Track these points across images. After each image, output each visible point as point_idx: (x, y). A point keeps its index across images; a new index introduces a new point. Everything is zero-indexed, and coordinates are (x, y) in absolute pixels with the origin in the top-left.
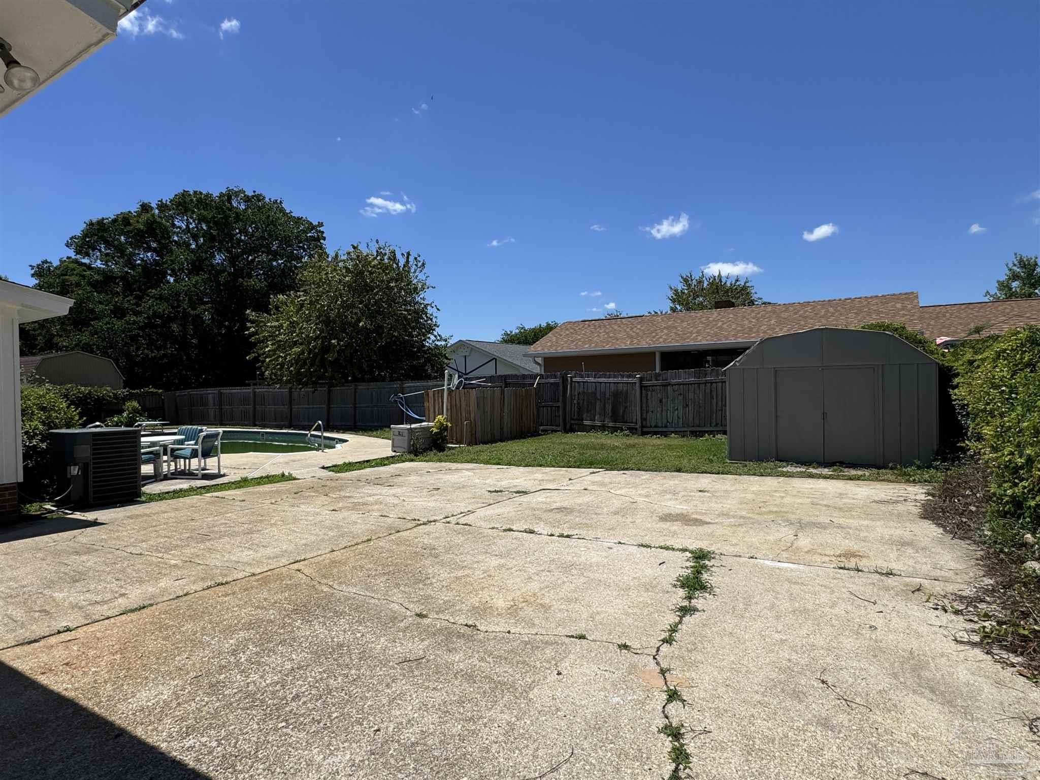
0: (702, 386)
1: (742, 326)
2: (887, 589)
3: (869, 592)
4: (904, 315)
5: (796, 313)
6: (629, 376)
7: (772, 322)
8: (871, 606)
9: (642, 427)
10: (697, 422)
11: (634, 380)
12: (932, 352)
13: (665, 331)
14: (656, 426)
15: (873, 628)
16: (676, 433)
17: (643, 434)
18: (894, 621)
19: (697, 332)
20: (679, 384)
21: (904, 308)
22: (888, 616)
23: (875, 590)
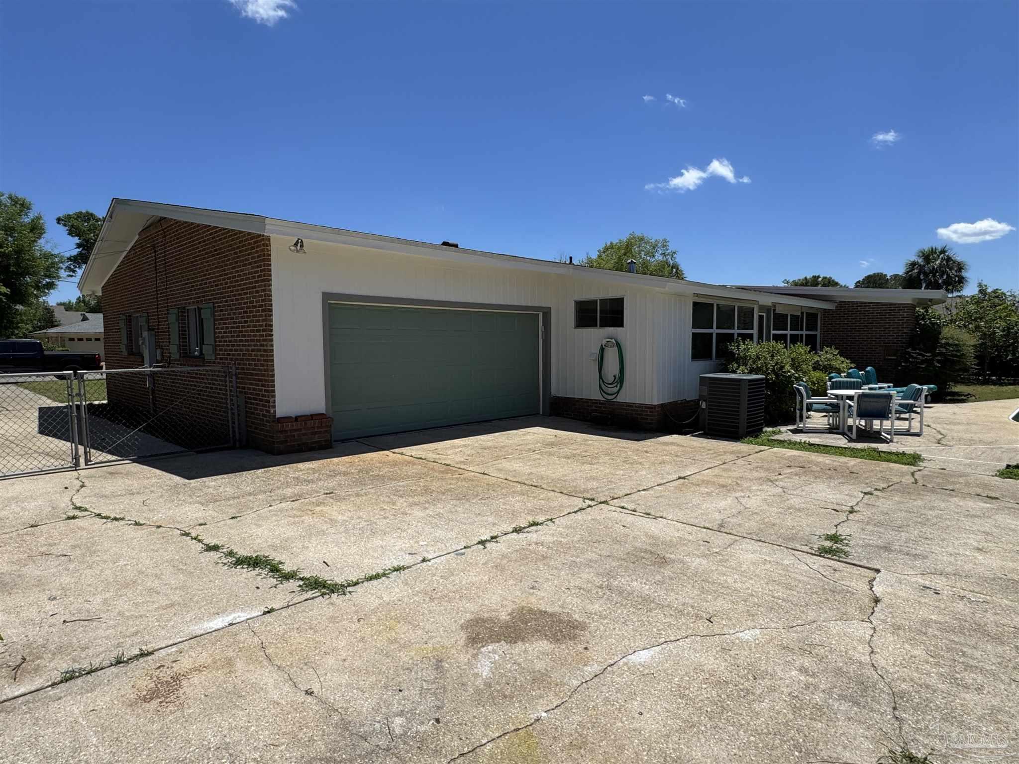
2: (60, 650)
3: (81, 635)
8: (67, 617)
15: (52, 599)
18: (35, 613)
22: (43, 616)
23: (75, 640)
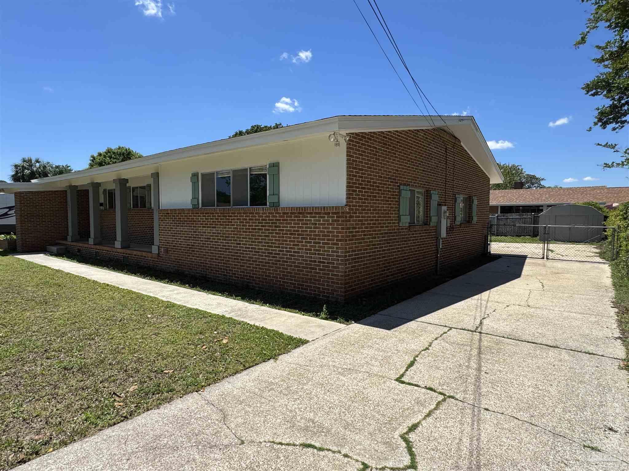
0: (521, 220)
1: (535, 197)
4: (600, 195)
5: (556, 193)
6: (492, 215)
7: (547, 196)
9: (497, 233)
10: (519, 232)
11: (494, 217)
12: (604, 212)
13: (502, 198)
14: (502, 233)
16: (510, 235)
17: (497, 236)
19: (516, 199)
20: (512, 218)
21: (601, 192)
